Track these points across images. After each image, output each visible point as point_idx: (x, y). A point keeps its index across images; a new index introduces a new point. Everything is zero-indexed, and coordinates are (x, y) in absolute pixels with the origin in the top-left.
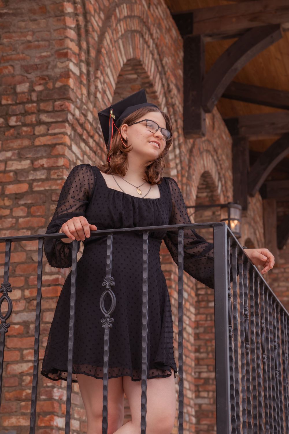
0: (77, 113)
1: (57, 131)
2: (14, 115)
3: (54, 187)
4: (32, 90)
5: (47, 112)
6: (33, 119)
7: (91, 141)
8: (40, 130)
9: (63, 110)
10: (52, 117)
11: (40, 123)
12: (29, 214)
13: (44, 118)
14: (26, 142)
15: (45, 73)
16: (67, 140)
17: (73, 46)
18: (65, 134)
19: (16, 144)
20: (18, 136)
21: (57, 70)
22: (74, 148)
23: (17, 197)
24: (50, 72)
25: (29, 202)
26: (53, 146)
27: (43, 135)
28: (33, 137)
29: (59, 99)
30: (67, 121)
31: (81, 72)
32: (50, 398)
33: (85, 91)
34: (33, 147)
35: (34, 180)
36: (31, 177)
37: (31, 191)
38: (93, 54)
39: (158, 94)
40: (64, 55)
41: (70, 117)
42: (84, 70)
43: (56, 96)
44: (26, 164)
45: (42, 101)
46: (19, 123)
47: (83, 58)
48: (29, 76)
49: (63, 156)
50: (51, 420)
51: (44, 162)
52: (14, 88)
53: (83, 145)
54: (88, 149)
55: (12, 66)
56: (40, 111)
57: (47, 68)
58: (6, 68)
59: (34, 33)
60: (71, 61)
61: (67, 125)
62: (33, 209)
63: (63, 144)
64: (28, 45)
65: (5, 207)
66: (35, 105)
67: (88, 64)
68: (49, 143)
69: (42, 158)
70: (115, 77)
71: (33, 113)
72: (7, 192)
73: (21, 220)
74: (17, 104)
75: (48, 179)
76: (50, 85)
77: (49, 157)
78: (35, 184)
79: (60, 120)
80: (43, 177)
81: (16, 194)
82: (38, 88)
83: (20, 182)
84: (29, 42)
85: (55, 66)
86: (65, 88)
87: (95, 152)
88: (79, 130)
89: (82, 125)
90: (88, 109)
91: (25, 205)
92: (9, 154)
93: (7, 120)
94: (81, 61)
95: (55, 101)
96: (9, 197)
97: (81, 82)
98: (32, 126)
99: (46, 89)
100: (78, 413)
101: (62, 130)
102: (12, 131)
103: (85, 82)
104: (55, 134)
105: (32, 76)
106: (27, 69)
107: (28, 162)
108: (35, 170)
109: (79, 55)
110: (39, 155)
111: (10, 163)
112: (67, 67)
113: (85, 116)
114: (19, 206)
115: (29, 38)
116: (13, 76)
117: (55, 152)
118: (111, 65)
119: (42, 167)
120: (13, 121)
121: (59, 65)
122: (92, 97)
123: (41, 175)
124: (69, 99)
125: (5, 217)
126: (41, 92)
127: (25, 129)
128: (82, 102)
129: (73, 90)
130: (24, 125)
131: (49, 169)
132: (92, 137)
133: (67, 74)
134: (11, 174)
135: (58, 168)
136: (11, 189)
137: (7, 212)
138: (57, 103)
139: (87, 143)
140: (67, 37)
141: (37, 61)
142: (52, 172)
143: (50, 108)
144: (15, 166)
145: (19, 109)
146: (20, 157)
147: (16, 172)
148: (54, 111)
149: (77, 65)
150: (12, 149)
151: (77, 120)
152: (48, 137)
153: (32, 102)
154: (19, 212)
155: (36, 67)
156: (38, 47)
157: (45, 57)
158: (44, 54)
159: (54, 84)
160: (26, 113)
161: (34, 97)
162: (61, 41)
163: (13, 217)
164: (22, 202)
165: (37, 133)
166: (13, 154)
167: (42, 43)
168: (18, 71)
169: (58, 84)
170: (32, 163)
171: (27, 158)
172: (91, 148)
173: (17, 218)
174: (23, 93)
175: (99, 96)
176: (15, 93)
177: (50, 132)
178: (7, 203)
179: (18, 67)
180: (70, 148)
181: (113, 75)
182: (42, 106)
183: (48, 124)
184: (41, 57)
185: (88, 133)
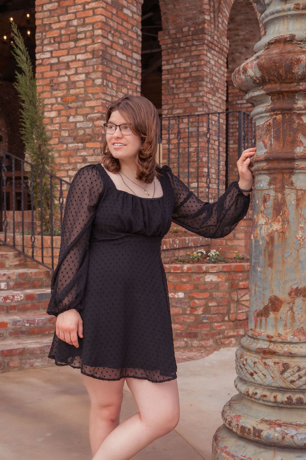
0: (209, 38)
1: (200, 48)
2: (183, 42)
3: (200, 74)
4: (189, 30)
5: (196, 40)
6: (190, 43)
7: (217, 49)
8: (193, 48)
9: (202, 39)
10: (198, 42)
11: (193, 45)
12: (190, 86)
13: (195, 43)
14: (188, 54)
15: (195, 21)
16: (205, 52)
17: (207, 7)
18: (204, 49)
19: (184, 55)
20: (184, 51)
21: (200, 20)
22: (209, 55)
23: (185, 79)
24: (197, 21)
25: (190, 81)
26: (199, 55)
27: (195, 51)
28: (191, 51)
29: (201, 34)
30: (204, 44)
31: (211, 18)
32: (202, 161)
33: (213, 26)
34: (191, 56)
35: (192, 71)
36: (190, 70)
37: (191, 76)
38: (216, 6)
39: (255, 7)
40: (202, 13)
41: (206, 42)
42: (212, 16)
43: (200, 33)
44: (188, 64)
45: (194, 35)
46: (185, 46)
47: (212, 10)
48: (188, 23)
49: (203, 60)
50: (203, 169)
51: (195, 63)
52: (182, 30)
53: (213, 52)
54: (215, 52)
55: (181, 19)
56: (193, 40)
57: (195, 19)
58: (178, 19)
59: (189, 3)
60: (205, 14)
61: (205, 45)
62: (192, 84)
63: (203, 54)
64: (187, 9)
65: (181, 84)
66: (191, 37)
67: (214, 12)
68: (197, 54)
69: (195, 61)
70: (229, 11)
71: (190, 41)
72: (181, 77)
73: (187, 89)
74: (183, 37)
75: (197, 71)
76: (197, 28)
77: (198, 60)
78: (192, 73)
79: (202, 43)
80: (195, 70)
81: (185, 78)
82: (192, 29)
83: (186, 72)
84: (187, 7)
85: (199, 18)
86: (203, 29)
87: (219, 53)
88: (211, 45)
89: (212, 43)
90: (215, 34)
91: (189, 82)
92: (181, 60)
93: (179, 45)
94: (211, 12)
95: (199, 34)
96: (182, 79)
97: (211, 23)
98: (190, 46)
99: (195, 29)
100: (214, 166)
101: (203, 48)
102: (182, 49)
103: (213, 22)
104: (200, 50)
105: (189, 23)
106: (187, 20)
107: (189, 63)
108: (192, 66)
109: (210, 9)
110: (193, 60)
111: (182, 64)
112: (204, 18)
113: (213, 38)
114: (186, 83)
115: (187, 5)
116: (181, 23)
117: (200, 58)
118: (227, 6)
119: (195, 65)
120: (182, 45)
121: (201, 17)
122: (216, 28)
123: (194, 69)
124: (205, 34)
125: (181, 88)
126: (193, 31)
127: (187, 48)
128: (211, 32)
129: (207, 29)
130: (187, 46)
131: (198, 66)
132: (217, 46)
133: (204, 22)
134: (182, 69)
135: (201, 65)
136: (183, 75)
137: (181, 86)
138: (200, 36)
139: (214, 50)
140: (203, 4)
141: (191, 16)
142: (199, 67)
143: (197, 38)
144: (184, 65)
145: (184, 39)
146: (186, 61)
147: (184, 68)
148: (199, 39)
149: (209, 15)
150: (182, 57)
151: (210, 42)
152: (197, 52)
153: (189, 35)
154: (186, 86)
155: (190, 19)
156: (191, 9)
157: (195, 14)
158: (194, 12)
159: (199, 27)
160: (187, 41)
161: (190, 33)
162: (201, 6)
163: (184, 88)
164: (187, 81)
165: (192, 50)
166: (183, 60)
167: (193, 7)
168: (183, 21)
169: (200, 27)
170: (191, 63)
171: (188, 62)
172: (217, 52)
173: (186, 88)
174: (186, 32)
175: (220, 25)
176: (182, 32)
177: (198, 49)
178: (181, 81)
179: (183, 19)
180: (206, 55)
181: (228, 10)
182: (194, 37)
183: (197, 46)
184: (193, 14)
185: (215, 45)
